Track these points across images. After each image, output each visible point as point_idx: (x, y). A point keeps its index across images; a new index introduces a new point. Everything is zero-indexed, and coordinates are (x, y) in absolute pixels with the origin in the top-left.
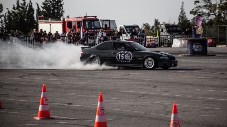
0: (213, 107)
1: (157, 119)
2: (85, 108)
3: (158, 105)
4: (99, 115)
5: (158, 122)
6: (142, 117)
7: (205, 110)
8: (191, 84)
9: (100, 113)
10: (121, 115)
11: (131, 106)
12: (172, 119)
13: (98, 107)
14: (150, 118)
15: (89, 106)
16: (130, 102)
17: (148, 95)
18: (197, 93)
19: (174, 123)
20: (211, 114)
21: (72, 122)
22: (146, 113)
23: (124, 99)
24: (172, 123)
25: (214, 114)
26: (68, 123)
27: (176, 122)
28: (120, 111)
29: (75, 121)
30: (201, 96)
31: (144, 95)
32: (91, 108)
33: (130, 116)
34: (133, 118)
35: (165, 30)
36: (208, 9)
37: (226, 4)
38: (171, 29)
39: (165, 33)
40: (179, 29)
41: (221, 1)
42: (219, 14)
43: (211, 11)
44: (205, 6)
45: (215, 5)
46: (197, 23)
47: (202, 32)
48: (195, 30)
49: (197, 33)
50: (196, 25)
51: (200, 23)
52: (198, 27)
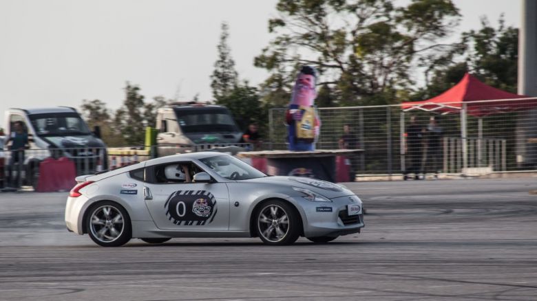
35: (173, 126)
36: (316, 48)
37: (376, 28)
38: (194, 120)
39: (173, 135)
40: (223, 119)
41: (362, 20)
42: (355, 65)
43: (326, 53)
44: (306, 36)
45: (340, 35)
46: (297, 99)
47: (317, 129)
48: (292, 121)
49: (300, 135)
50: (295, 107)
51: (310, 97)
52: (303, 111)
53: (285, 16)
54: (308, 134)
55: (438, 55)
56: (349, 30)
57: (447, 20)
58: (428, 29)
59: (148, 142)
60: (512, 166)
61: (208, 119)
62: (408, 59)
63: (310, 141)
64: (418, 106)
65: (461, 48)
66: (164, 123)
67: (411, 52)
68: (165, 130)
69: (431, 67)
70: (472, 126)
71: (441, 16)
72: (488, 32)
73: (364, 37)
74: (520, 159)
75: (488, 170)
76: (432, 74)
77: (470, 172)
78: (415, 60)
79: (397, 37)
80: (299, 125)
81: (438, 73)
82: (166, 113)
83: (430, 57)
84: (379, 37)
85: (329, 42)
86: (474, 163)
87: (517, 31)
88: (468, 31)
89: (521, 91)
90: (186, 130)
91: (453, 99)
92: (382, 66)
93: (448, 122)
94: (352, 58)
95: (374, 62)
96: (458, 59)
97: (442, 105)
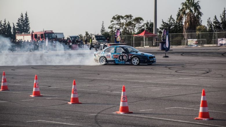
0: (138, 86)
1: (107, 95)
2: (60, 89)
3: (105, 86)
4: (73, 93)
5: (108, 97)
6: (97, 93)
7: (134, 88)
8: (120, 72)
9: (74, 92)
10: (84, 93)
11: (88, 87)
12: (122, 95)
13: (73, 88)
14: (102, 94)
15: (62, 87)
16: (87, 84)
17: (96, 80)
18: (125, 78)
19: (123, 97)
20: (138, 90)
21: (55, 98)
22: (99, 91)
23: (83, 83)
24: (122, 97)
25: (140, 90)
26: (52, 98)
27: (125, 97)
28: (82, 90)
29: (57, 97)
30: (129, 79)
31: (94, 80)
32: (64, 89)
33: (90, 93)
34: (92, 95)
35: (95, 39)
36: (119, 25)
37: (129, 22)
38: (98, 38)
39: (95, 41)
40: (103, 38)
41: (126, 21)
42: (125, 29)
43: (120, 26)
44: (117, 23)
45: (123, 23)
46: (117, 34)
47: (120, 40)
48: (116, 38)
49: (117, 41)
50: (116, 36)
51: (119, 34)
52: (118, 36)
53: (114, 20)
54: (118, 40)
55: (140, 27)
56: (124, 23)
57: (141, 21)
58: (138, 23)
59: (90, 42)
60: (153, 46)
61: (101, 38)
62: (134, 27)
63: (119, 42)
64: (136, 36)
65: (144, 26)
66: (93, 38)
67: (135, 26)
68: (93, 39)
69: (138, 29)
70: (146, 39)
71: (140, 20)
72: (148, 23)
73: (127, 24)
74: (154, 45)
75: (149, 46)
76: (138, 30)
77: (145, 47)
78: (136, 28)
79: (133, 24)
80: (117, 39)
81: (140, 30)
82: (94, 36)
83: (138, 27)
84: (130, 24)
85: (121, 25)
86: (146, 45)
87: (153, 23)
88: (145, 23)
89: (154, 33)
90: (97, 40)
91: (142, 34)
92: (130, 29)
93: (141, 39)
94: (125, 27)
95: (129, 28)
96: (143, 28)
97: (140, 35)
